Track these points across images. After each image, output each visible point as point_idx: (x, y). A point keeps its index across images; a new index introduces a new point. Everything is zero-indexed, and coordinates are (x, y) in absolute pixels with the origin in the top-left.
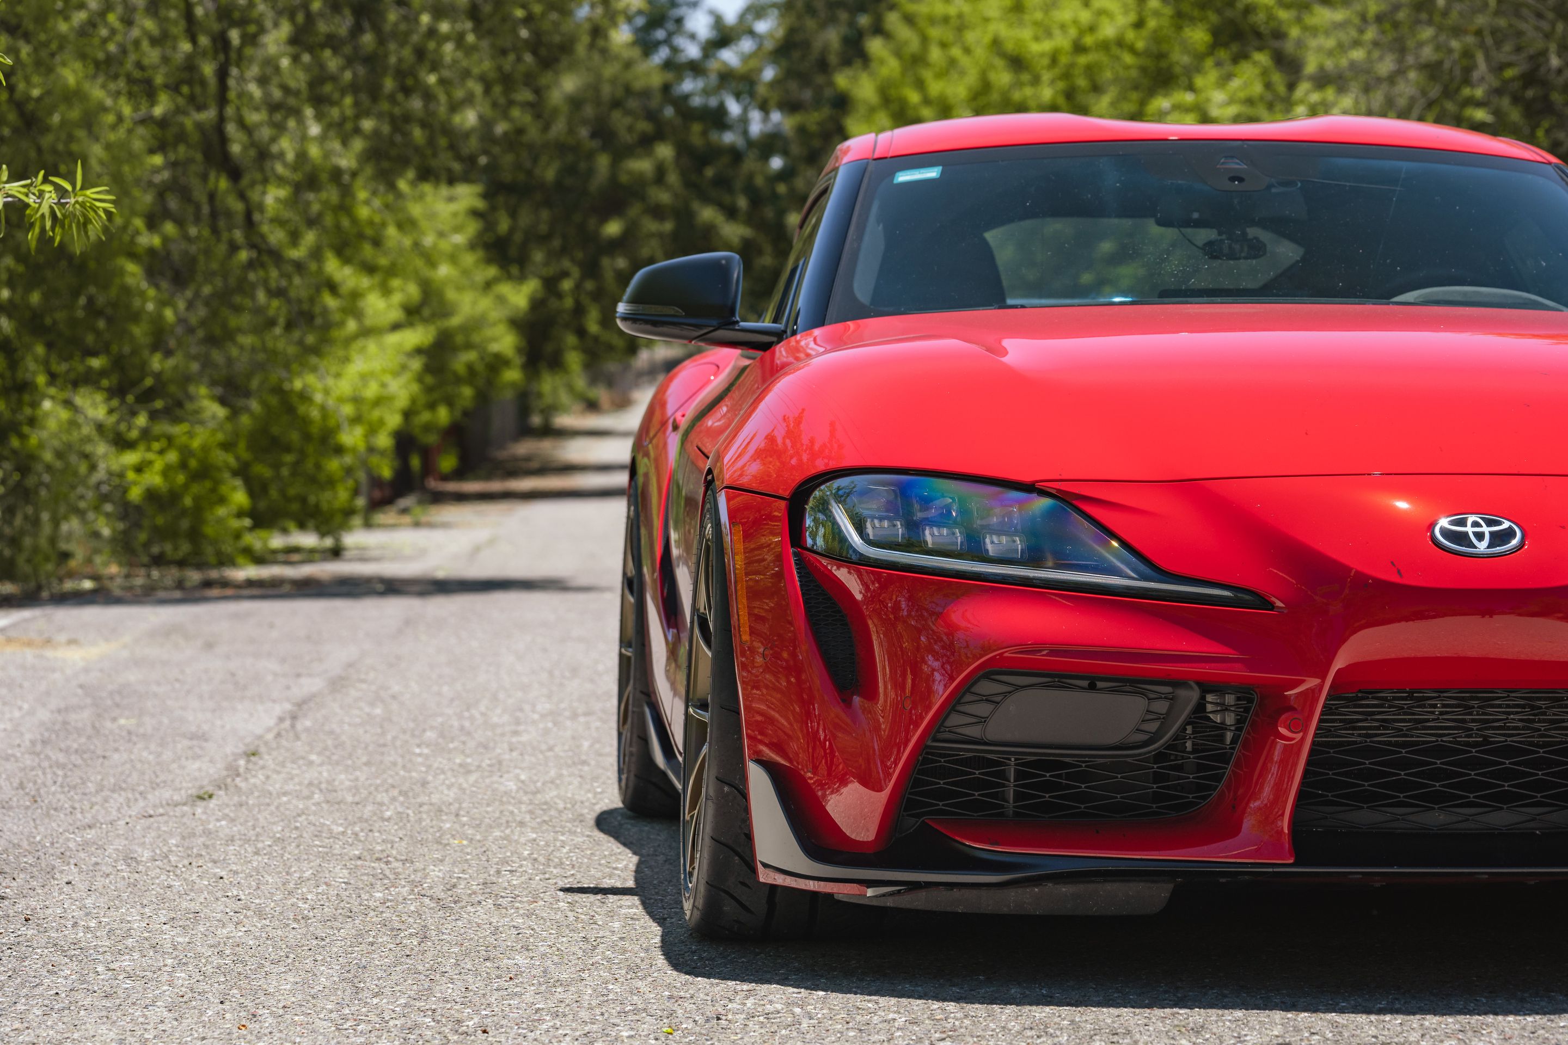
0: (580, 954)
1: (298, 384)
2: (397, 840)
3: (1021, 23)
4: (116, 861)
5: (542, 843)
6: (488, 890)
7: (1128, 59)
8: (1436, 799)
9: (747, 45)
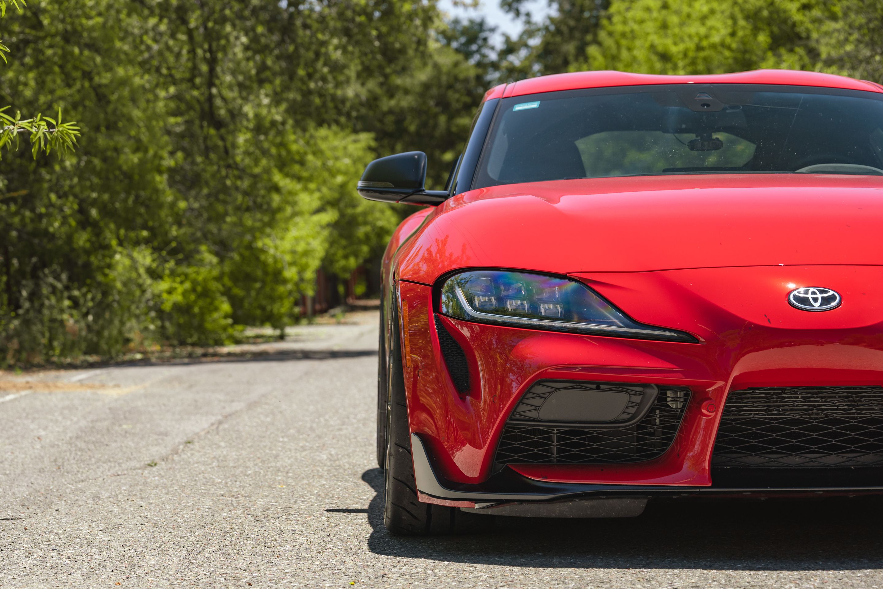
0: (322, 543)
1: (260, 244)
2: (248, 485)
3: (666, 36)
4: (88, 499)
5: (327, 486)
6: (286, 511)
7: (727, 53)
8: (795, 449)
9: (523, 53)
